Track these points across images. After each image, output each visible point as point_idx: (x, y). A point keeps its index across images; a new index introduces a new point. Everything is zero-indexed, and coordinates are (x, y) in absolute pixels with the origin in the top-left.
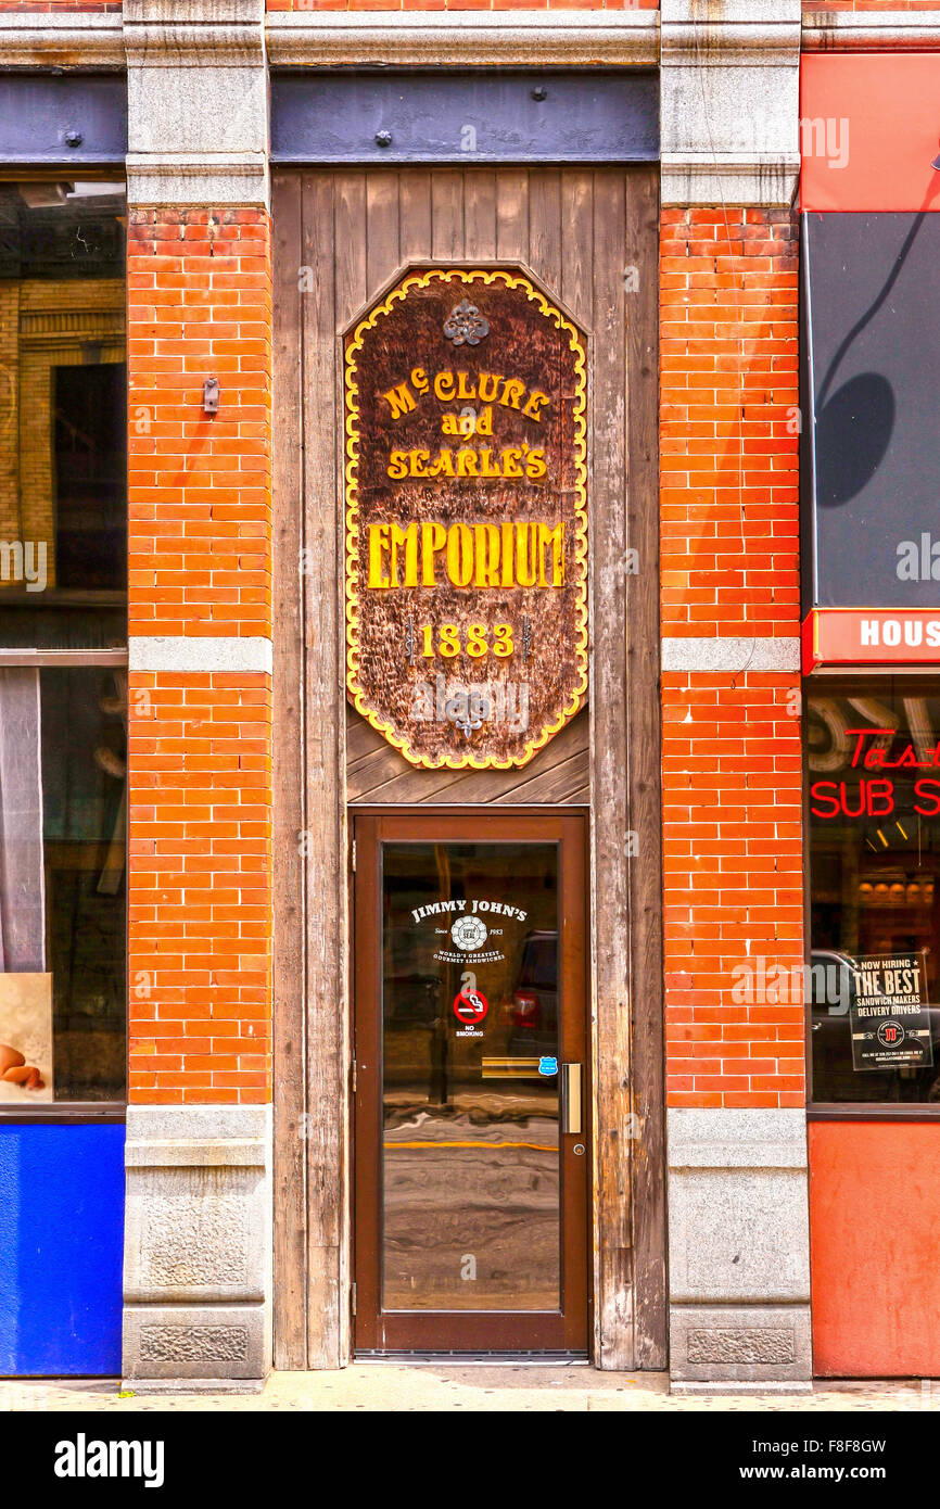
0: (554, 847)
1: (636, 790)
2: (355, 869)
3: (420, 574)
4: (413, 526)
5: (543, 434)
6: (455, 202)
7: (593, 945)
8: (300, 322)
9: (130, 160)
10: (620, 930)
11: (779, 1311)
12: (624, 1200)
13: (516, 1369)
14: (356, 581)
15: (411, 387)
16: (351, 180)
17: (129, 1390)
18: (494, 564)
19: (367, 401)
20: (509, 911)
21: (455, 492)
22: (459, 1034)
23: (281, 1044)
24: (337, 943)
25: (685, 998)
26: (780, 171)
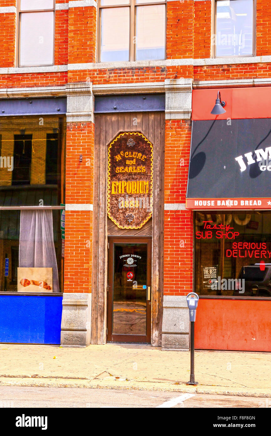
0: (146, 244)
1: (161, 233)
2: (109, 248)
3: (121, 191)
4: (120, 182)
5: (145, 164)
6: (129, 119)
7: (152, 263)
8: (99, 143)
9: (67, 114)
10: (157, 261)
11: (183, 335)
12: (157, 313)
13: (136, 346)
14: (109, 193)
15: (120, 155)
16: (109, 116)
17: (61, 347)
18: (135, 189)
19: (112, 158)
20: (138, 257)
21: (128, 175)
22: (128, 281)
23: (93, 282)
24: (104, 262)
25: (167, 274)
26: (188, 112)
